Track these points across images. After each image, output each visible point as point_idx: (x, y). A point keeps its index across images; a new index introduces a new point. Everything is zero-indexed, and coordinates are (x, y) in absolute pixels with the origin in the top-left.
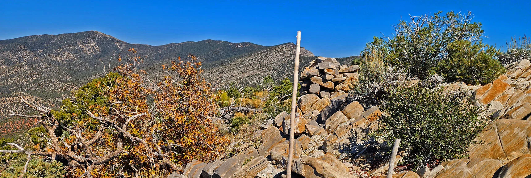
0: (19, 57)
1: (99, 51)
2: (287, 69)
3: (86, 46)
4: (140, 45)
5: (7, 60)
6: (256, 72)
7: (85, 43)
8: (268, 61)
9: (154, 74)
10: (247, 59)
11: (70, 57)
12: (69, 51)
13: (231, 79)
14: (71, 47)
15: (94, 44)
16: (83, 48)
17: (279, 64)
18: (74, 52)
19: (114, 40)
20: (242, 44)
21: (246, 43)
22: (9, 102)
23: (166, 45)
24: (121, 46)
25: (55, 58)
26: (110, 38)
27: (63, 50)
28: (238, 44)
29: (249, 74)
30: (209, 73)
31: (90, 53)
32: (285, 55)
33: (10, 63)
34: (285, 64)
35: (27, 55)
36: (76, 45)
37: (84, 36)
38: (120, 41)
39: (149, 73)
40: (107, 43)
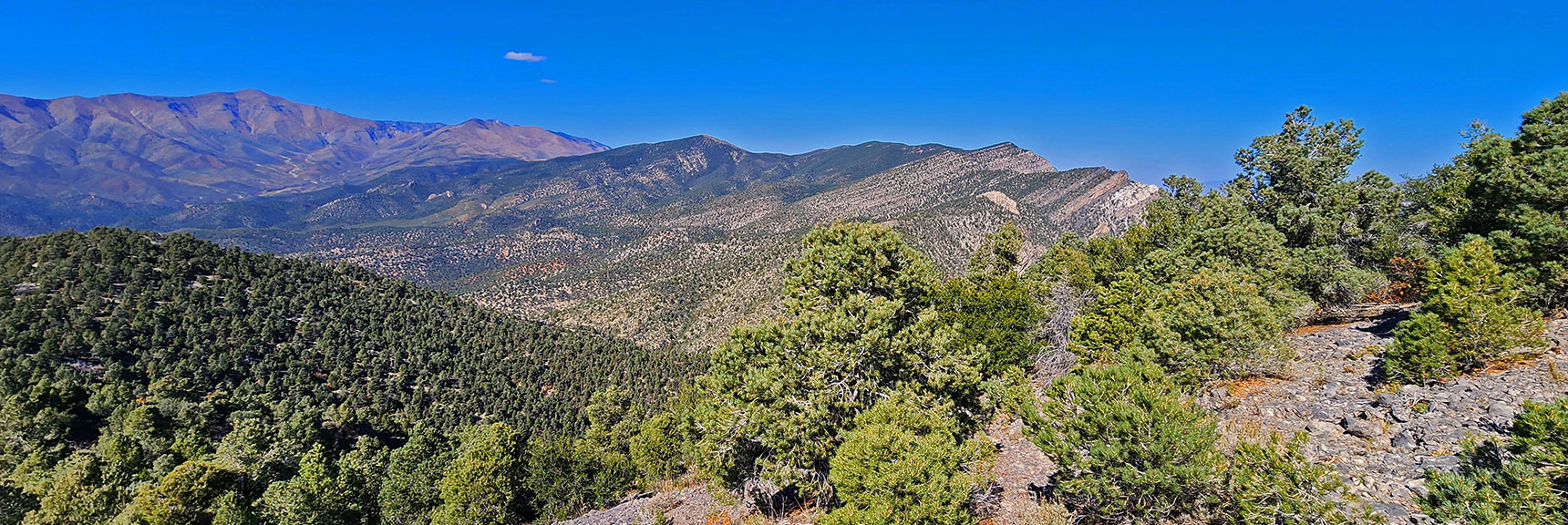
0: (599, 178)
1: (705, 165)
3: (687, 159)
4: (768, 154)
5: (580, 181)
6: (889, 199)
7: (687, 154)
10: (882, 176)
11: (661, 175)
12: (661, 167)
14: (666, 161)
15: (699, 156)
16: (683, 163)
17: (935, 183)
18: (669, 169)
19: (729, 148)
20: (922, 147)
21: (929, 145)
22: (542, 240)
23: (809, 153)
24: (737, 158)
25: (640, 179)
26: (725, 145)
27: (656, 167)
28: (917, 147)
29: (877, 202)
30: (815, 200)
31: (691, 169)
32: (951, 168)
35: (608, 175)
36: (674, 158)
37: (687, 145)
38: (738, 150)
40: (719, 154)
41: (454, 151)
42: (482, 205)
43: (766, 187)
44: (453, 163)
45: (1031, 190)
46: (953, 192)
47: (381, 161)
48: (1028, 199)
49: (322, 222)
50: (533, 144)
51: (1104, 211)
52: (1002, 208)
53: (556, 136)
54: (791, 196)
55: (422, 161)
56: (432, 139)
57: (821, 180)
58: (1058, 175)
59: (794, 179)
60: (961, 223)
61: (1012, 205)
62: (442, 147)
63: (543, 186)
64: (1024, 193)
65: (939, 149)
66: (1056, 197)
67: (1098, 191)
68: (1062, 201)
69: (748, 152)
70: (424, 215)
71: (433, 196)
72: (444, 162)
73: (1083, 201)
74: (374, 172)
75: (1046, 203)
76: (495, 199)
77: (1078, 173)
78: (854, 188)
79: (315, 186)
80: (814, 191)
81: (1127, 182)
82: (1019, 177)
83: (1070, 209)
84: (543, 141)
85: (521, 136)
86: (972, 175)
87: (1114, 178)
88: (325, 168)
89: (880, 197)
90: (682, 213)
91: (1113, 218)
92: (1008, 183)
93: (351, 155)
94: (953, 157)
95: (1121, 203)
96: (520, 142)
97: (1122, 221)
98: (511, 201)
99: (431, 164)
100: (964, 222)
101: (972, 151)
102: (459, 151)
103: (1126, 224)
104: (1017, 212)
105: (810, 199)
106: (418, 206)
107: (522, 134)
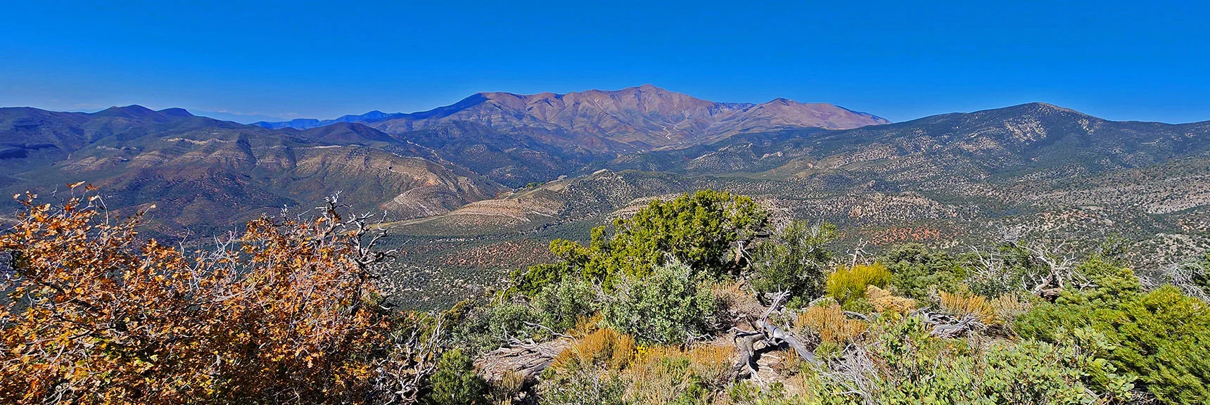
0: (915, 145)
1: (1044, 135)
3: (1019, 128)
4: (1137, 123)
5: (899, 148)
7: (1018, 123)
11: (991, 144)
12: (987, 135)
14: (993, 130)
15: (1034, 125)
16: (1014, 132)
18: (998, 138)
19: (1077, 116)
22: (895, 203)
24: (1090, 126)
25: (966, 147)
26: (1068, 113)
27: (980, 135)
31: (1025, 138)
33: (902, 152)
35: (926, 142)
36: (1002, 126)
37: (1017, 113)
38: (1088, 118)
40: (1061, 122)
41: (769, 121)
42: (809, 165)
44: (772, 130)
47: (717, 129)
49: (695, 170)
50: (824, 117)
53: (843, 110)
55: (746, 130)
56: (751, 114)
62: (759, 119)
63: (862, 151)
69: (1102, 120)
70: (762, 169)
71: (767, 155)
72: (763, 130)
74: (715, 137)
76: (818, 160)
79: (681, 145)
84: (832, 114)
85: (814, 111)
88: (686, 133)
93: (700, 125)
96: (813, 115)
98: (836, 163)
99: (756, 131)
102: (773, 122)
106: (756, 163)
107: (815, 109)
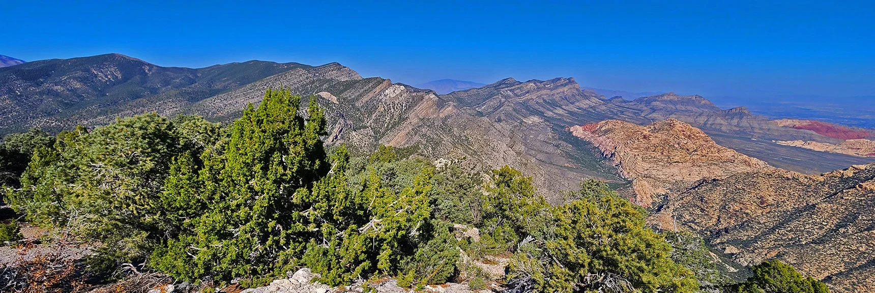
0: (9, 89)
1: (120, 76)
2: (298, 93)
3: (102, 72)
4: (176, 68)
7: (100, 68)
8: (280, 86)
9: (157, 103)
10: (258, 83)
11: (76, 85)
12: (75, 78)
13: (235, 106)
14: (80, 73)
15: (113, 69)
16: (98, 74)
17: (292, 88)
18: (84, 80)
19: (142, 64)
23: (209, 67)
24: (149, 71)
25: (55, 88)
26: (137, 61)
27: (70, 78)
28: (283, 64)
29: (256, 100)
30: (211, 100)
31: (107, 79)
32: (301, 78)
34: (298, 88)
35: (20, 86)
36: (88, 71)
37: (101, 61)
38: (149, 65)
39: (152, 102)
40: (131, 68)
43: (173, 92)
45: (345, 90)
46: (303, 92)
48: (344, 95)
51: (381, 99)
52: (329, 101)
54: (194, 98)
57: (218, 86)
58: (358, 82)
59: (197, 86)
60: (304, 111)
61: (334, 99)
64: (342, 92)
65: (296, 66)
66: (358, 93)
67: (378, 89)
68: (361, 95)
69: (158, 67)
73: (371, 95)
75: (353, 97)
77: (368, 80)
78: (239, 92)
80: (213, 93)
81: (390, 85)
82: (339, 83)
83: (365, 99)
86: (313, 82)
87: (385, 83)
89: (257, 97)
90: (100, 114)
91: (386, 103)
92: (334, 86)
94: (302, 71)
95: (388, 96)
97: (390, 104)
100: (306, 111)
101: (316, 67)
103: (391, 105)
104: (337, 103)
105: (209, 99)
